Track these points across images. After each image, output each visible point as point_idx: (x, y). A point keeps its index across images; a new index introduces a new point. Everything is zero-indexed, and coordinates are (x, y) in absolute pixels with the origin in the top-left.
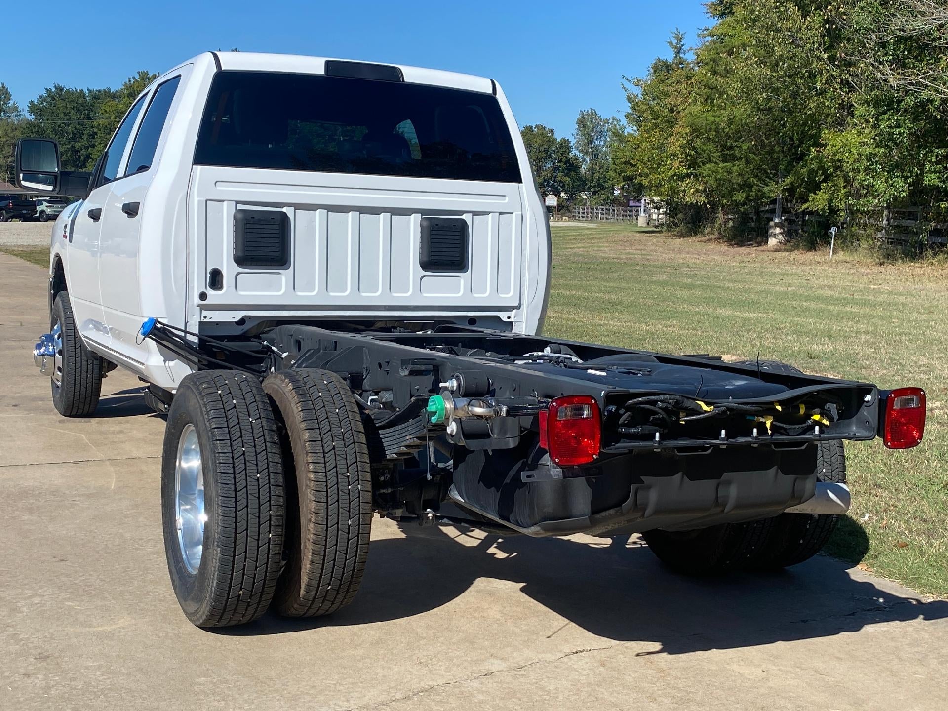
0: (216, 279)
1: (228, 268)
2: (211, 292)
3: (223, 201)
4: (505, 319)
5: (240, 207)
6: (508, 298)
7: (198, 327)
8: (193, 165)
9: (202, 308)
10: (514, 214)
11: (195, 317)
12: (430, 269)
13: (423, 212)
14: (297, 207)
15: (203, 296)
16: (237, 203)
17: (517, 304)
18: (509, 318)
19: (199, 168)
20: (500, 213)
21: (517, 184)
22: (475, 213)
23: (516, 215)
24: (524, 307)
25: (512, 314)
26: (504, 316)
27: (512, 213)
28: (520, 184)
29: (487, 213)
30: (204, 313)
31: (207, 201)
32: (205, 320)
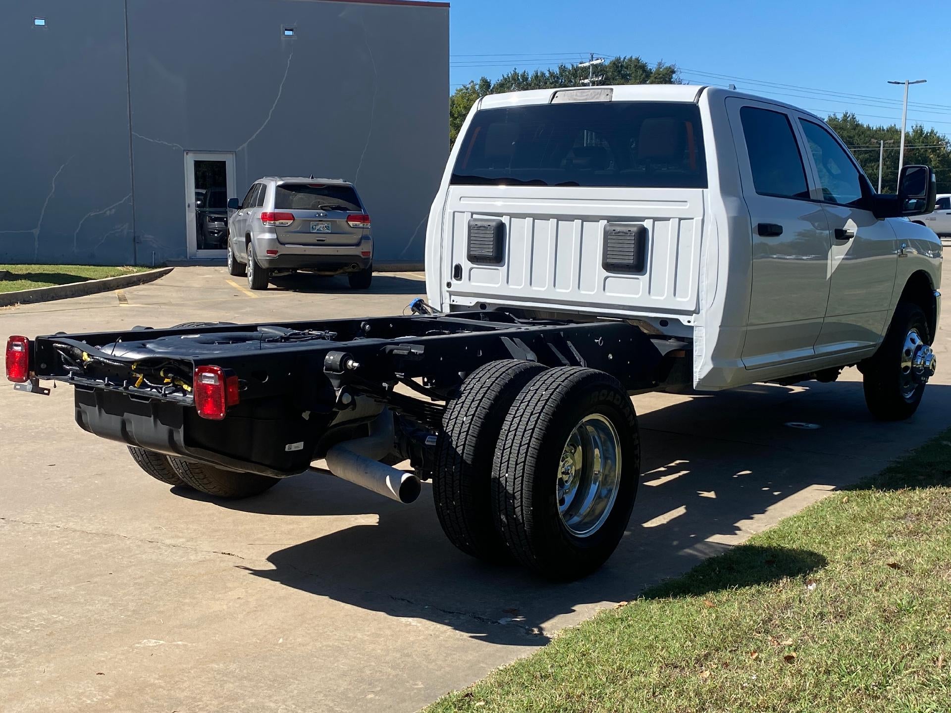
0: (458, 272)
1: (466, 265)
2: (454, 282)
3: (464, 212)
4: (686, 323)
5: (475, 216)
6: (685, 302)
7: (449, 308)
8: (449, 186)
9: (451, 294)
10: (694, 220)
11: (447, 300)
12: (611, 270)
13: (610, 219)
14: (512, 216)
15: (449, 285)
16: (472, 214)
17: (693, 309)
18: (689, 322)
19: (452, 187)
20: (680, 219)
21: (702, 189)
22: (655, 219)
23: (696, 220)
24: (703, 312)
25: (692, 318)
26: (684, 319)
27: (693, 219)
28: (705, 190)
29: (668, 219)
30: (453, 297)
31: (454, 213)
32: (454, 303)
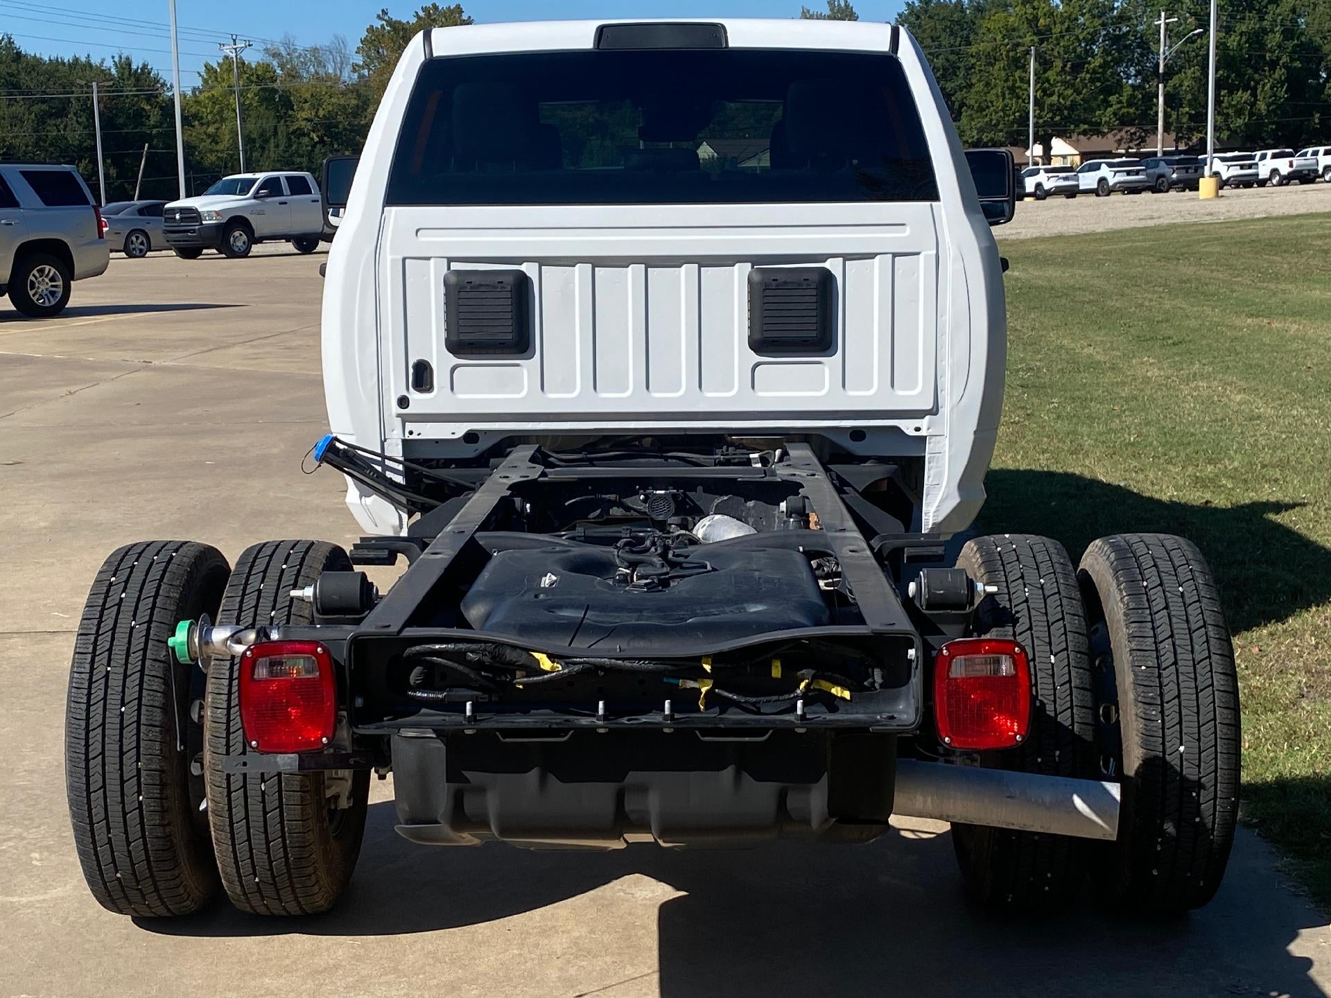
0: (422, 376)
1: (440, 360)
2: (414, 396)
3: (428, 259)
4: (911, 432)
5: (455, 266)
6: (913, 395)
7: (400, 447)
8: (384, 207)
9: (405, 419)
10: (921, 256)
11: (395, 432)
12: (767, 352)
13: (754, 260)
14: (543, 261)
15: (403, 402)
16: (450, 260)
17: (929, 406)
18: (918, 429)
19: (393, 211)
20: (895, 255)
21: (928, 203)
22: (847, 257)
23: (925, 256)
24: (945, 410)
25: (924, 423)
26: (908, 427)
27: (918, 254)
28: (934, 204)
29: (872, 256)
30: (409, 426)
31: (404, 260)
32: (411, 437)
